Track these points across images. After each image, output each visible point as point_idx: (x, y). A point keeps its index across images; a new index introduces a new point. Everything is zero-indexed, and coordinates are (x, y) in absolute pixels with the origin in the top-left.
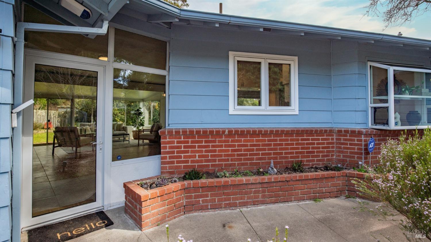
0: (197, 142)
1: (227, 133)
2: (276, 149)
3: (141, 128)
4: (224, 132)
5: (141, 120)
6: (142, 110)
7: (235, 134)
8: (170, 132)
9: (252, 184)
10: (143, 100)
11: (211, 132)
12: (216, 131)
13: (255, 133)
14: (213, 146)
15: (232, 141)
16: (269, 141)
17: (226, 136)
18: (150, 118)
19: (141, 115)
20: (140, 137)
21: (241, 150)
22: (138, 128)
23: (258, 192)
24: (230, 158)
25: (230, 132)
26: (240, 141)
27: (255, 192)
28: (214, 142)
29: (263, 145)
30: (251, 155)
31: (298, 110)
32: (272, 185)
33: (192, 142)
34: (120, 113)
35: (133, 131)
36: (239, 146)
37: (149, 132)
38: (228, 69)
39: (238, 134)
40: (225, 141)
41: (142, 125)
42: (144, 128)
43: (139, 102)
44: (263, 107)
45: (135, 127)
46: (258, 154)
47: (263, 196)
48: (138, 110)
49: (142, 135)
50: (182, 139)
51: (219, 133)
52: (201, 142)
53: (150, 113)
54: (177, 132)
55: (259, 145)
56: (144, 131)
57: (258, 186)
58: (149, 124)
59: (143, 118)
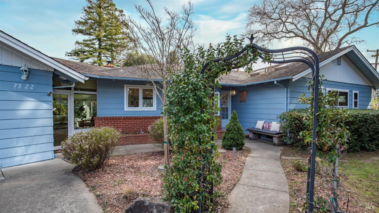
0: (110, 122)
1: (123, 118)
2: (145, 125)
3: (84, 119)
4: (121, 118)
5: (84, 114)
6: (85, 107)
7: (126, 119)
8: (98, 118)
9: (130, 137)
10: (85, 100)
11: (116, 118)
12: (118, 118)
13: (135, 118)
14: (117, 124)
15: (125, 122)
16: (142, 121)
17: (123, 120)
18: (90, 112)
19: (84, 111)
20: (84, 124)
21: (129, 125)
22: (82, 119)
23: (133, 140)
24: (124, 128)
25: (124, 118)
26: (129, 122)
27: (132, 140)
28: (118, 122)
29: (139, 123)
30: (133, 127)
31: (156, 109)
32: (139, 137)
33: (108, 122)
34: (65, 108)
35: (79, 122)
36: (128, 123)
37: (90, 121)
38: (124, 92)
39: (128, 119)
40: (122, 122)
41: (85, 117)
42: (86, 119)
43: (82, 101)
44: (140, 107)
45: (80, 118)
46: (137, 127)
47: (135, 141)
48: (82, 107)
49: (85, 123)
50: (104, 121)
51: (119, 118)
52: (112, 122)
53: (90, 109)
54: (101, 118)
55: (137, 123)
56: (86, 121)
57: (133, 138)
58: (90, 117)
59: (85, 113)
